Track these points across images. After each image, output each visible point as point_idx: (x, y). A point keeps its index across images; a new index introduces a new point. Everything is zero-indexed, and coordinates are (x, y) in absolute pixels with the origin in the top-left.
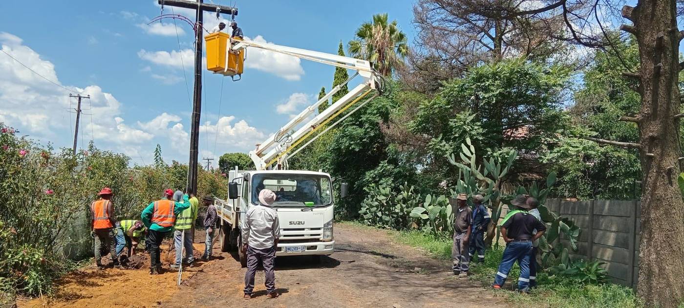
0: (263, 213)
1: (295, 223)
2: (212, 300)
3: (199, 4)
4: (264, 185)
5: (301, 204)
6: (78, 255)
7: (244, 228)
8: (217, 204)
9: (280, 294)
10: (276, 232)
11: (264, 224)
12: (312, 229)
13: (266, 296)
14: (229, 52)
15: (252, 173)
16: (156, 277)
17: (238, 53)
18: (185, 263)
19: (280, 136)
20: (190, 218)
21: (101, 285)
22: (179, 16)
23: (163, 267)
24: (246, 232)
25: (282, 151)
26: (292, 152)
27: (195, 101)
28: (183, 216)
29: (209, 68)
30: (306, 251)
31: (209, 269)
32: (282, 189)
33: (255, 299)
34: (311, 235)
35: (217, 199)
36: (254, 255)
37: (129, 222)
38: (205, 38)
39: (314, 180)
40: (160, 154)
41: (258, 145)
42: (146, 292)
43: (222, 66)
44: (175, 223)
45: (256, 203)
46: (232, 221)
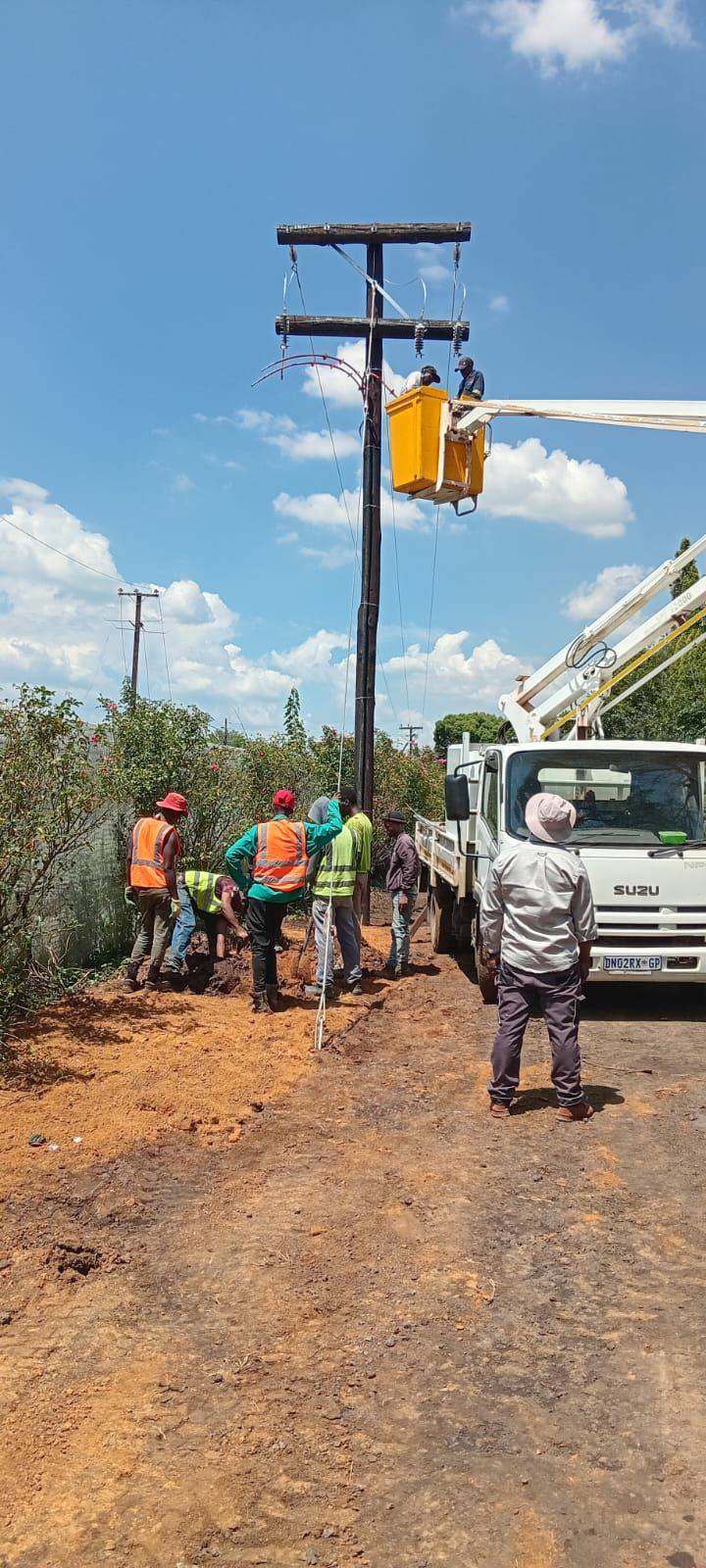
0: (541, 864)
1: (631, 890)
2: (401, 1108)
3: (372, 322)
4: (539, 783)
5: (647, 836)
6: (98, 949)
7: (488, 908)
8: (421, 831)
9: (598, 1108)
10: (581, 922)
11: (546, 898)
12: (681, 909)
13: (553, 1110)
14: (447, 437)
15: (507, 750)
16: (264, 1023)
17: (471, 438)
18: (339, 984)
19: (583, 652)
20: (351, 869)
21: (124, 1041)
22: (325, 358)
23: (284, 992)
24: (492, 921)
25: (589, 691)
26: (615, 692)
27: (366, 573)
28: (334, 864)
29: (396, 485)
30: (665, 970)
31: (399, 1002)
32: (591, 795)
33: (522, 1119)
34: (680, 926)
35: (421, 820)
36: (518, 989)
37: (204, 875)
38: (387, 408)
39: (680, 770)
40: (296, 713)
41: (522, 679)
42: (231, 1067)
43: (430, 477)
44: (312, 879)
45: (520, 831)
46: (456, 878)
